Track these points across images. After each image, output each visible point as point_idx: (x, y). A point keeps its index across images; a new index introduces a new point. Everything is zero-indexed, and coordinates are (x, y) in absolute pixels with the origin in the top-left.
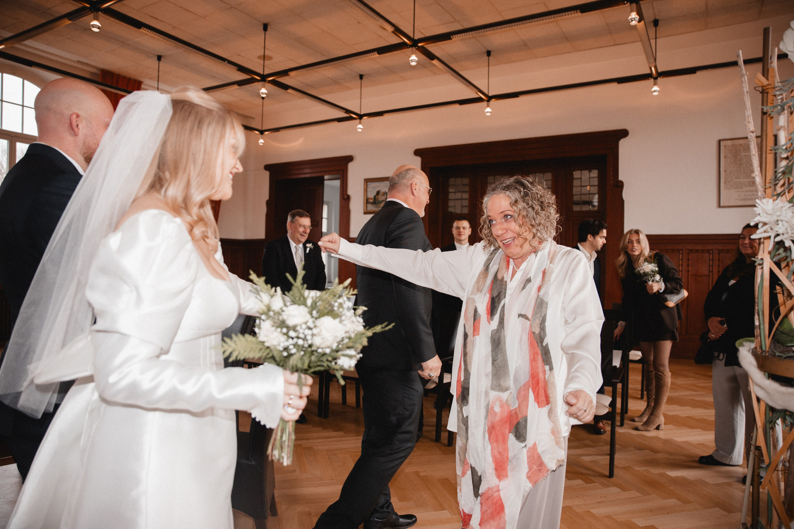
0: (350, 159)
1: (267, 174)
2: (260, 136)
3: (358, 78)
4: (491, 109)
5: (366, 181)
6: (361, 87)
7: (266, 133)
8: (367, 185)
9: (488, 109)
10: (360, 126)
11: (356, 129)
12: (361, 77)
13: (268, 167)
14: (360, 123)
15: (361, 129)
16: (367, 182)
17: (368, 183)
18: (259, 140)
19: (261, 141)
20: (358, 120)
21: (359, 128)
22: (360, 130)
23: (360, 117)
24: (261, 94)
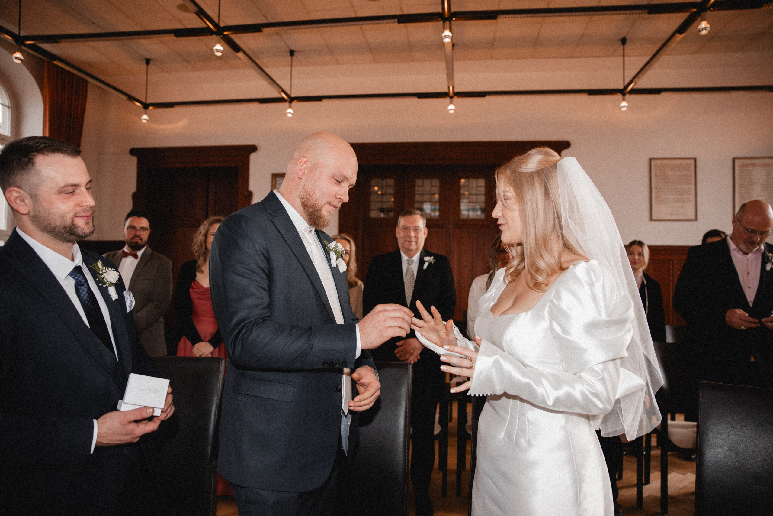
0: (253, 149)
1: (134, 160)
2: (143, 110)
3: (289, 54)
4: (454, 106)
5: (274, 177)
6: (292, 66)
7: (151, 108)
8: (275, 181)
9: (451, 107)
10: (290, 110)
11: (286, 114)
12: (292, 53)
13: (134, 152)
14: (290, 107)
15: (291, 113)
16: (276, 177)
17: (278, 179)
18: (142, 115)
19: (145, 117)
20: (287, 104)
21: (289, 113)
22: (290, 115)
23: (292, 100)
24: (215, 51)
